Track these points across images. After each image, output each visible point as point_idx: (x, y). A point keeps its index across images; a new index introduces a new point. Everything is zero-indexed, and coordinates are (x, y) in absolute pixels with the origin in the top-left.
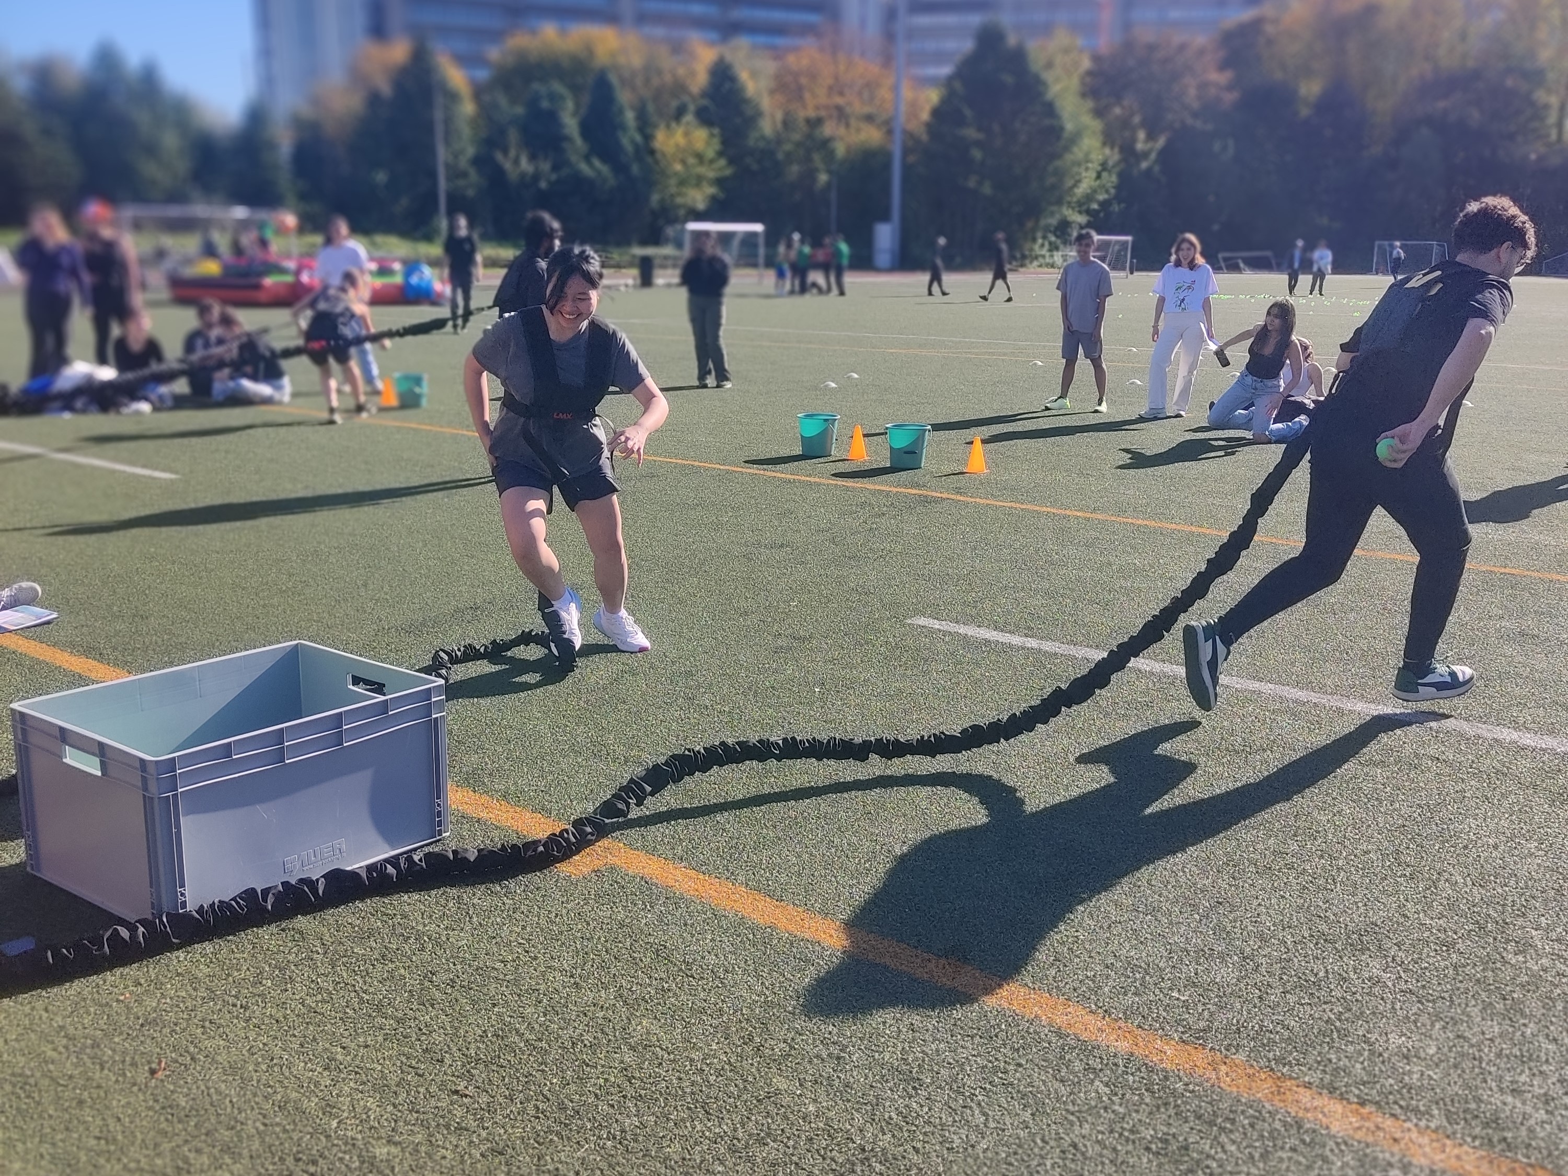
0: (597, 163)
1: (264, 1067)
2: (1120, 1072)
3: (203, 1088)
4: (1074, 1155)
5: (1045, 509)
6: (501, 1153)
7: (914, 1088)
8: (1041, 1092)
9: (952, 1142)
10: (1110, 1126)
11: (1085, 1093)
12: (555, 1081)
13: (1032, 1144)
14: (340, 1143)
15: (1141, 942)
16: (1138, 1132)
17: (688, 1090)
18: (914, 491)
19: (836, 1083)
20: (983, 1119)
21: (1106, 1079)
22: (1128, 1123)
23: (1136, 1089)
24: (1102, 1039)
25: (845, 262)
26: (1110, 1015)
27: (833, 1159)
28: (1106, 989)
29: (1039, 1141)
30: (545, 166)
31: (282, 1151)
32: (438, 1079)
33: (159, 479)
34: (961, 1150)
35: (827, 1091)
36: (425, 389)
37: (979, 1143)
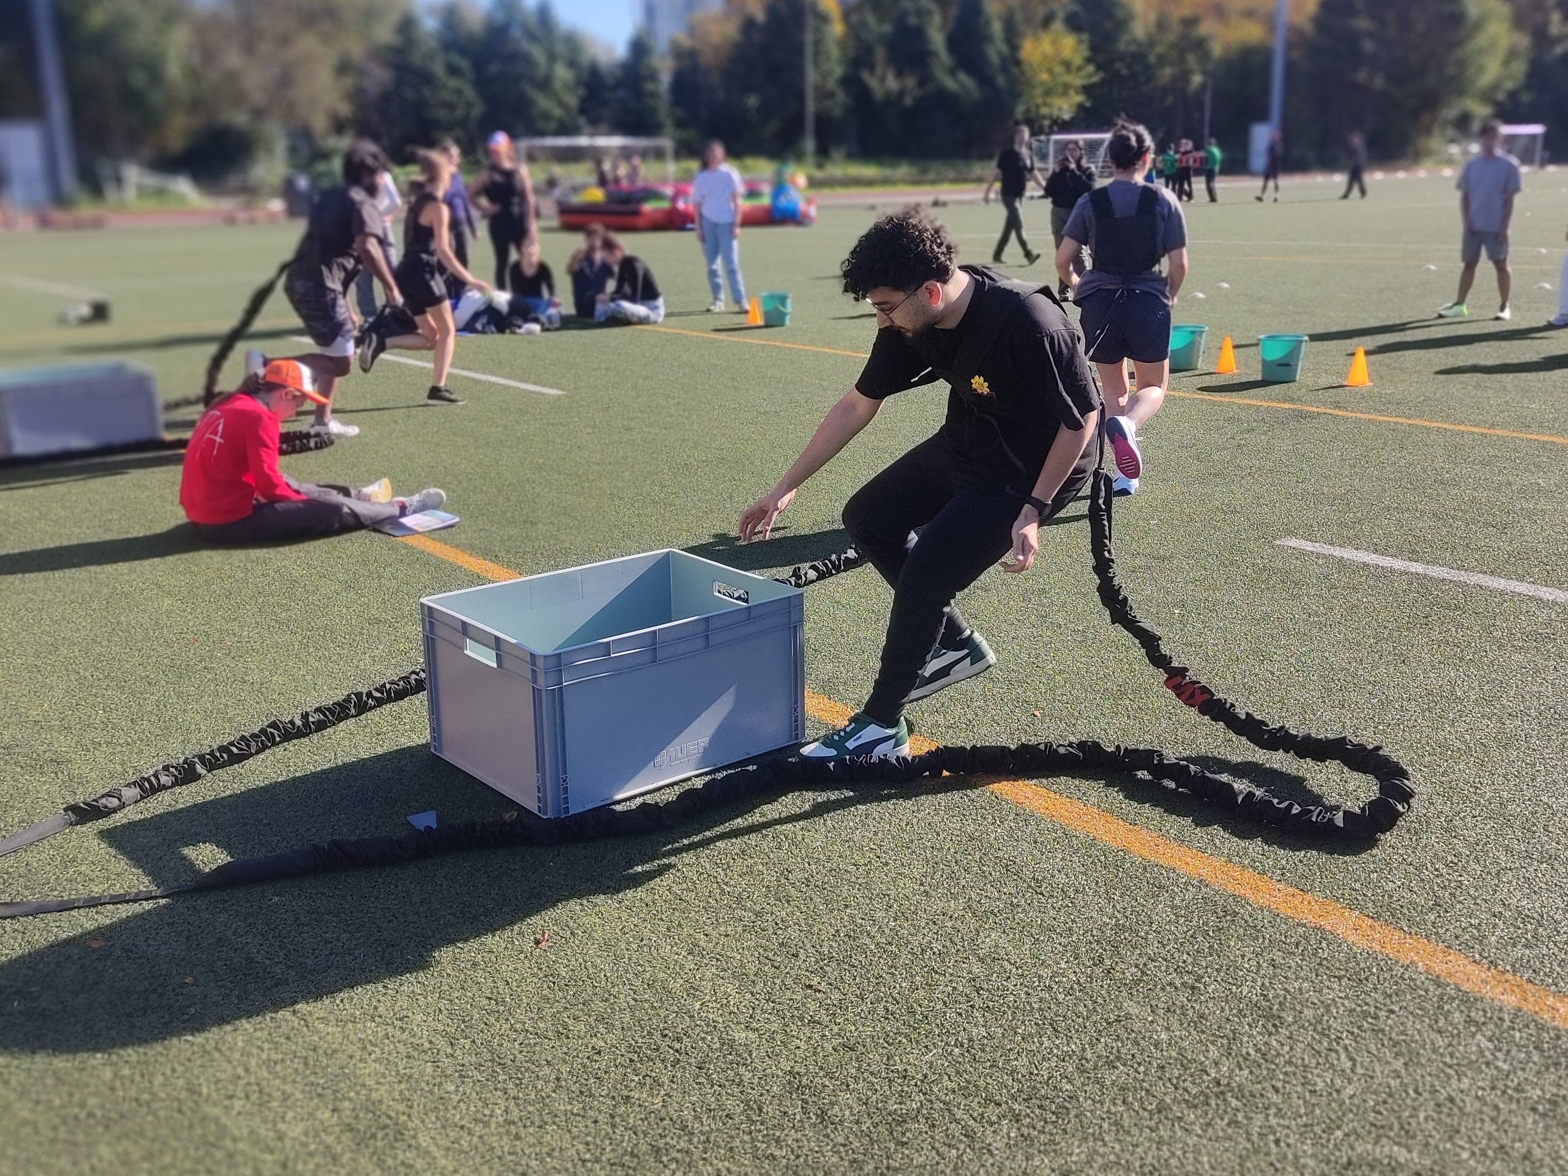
0: (963, 77)
1: (635, 946)
2: (1505, 1026)
3: (581, 960)
4: (1450, 1109)
5: (1435, 424)
6: (852, 1049)
7: (1274, 1026)
8: (1416, 1042)
9: (1316, 1084)
10: (1492, 1082)
11: (1466, 1046)
12: (904, 985)
13: (1404, 1095)
14: (703, 1023)
15: (1535, 892)
16: (1523, 1091)
17: (1036, 1006)
18: (1287, 406)
19: (1190, 1012)
20: (1349, 1064)
21: (1490, 1033)
22: (1512, 1081)
23: (1523, 1046)
24: (1486, 991)
25: (1217, 168)
26: (1496, 967)
27: (1186, 1090)
28: (1493, 939)
29: (1411, 1092)
30: (911, 82)
31: (650, 1025)
32: (793, 973)
33: (548, 395)
34: (1325, 1094)
35: (1180, 1021)
36: (789, 308)
37: (1345, 1088)
